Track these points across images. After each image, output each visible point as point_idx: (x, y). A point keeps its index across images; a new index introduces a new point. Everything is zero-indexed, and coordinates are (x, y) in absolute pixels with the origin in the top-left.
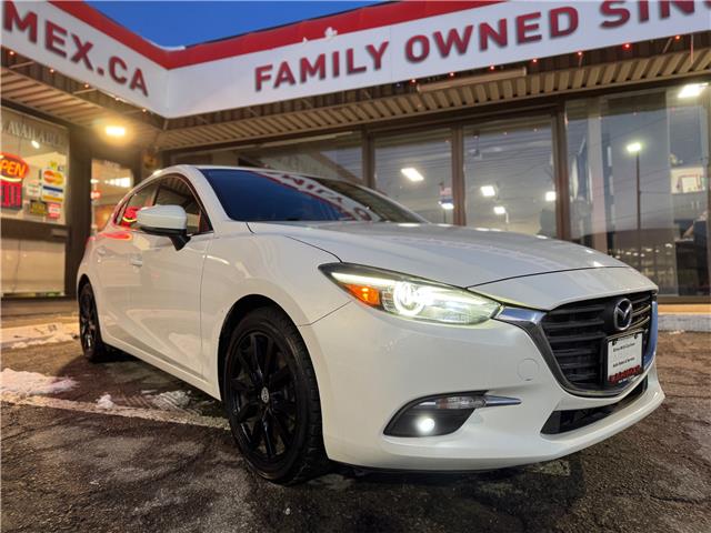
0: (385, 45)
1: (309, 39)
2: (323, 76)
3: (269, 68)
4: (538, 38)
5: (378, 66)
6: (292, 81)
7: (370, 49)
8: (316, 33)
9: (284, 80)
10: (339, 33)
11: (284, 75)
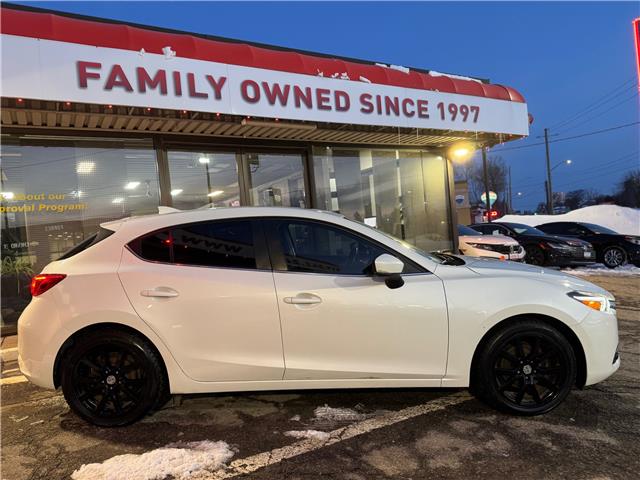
0: (223, 80)
1: (147, 51)
2: (164, 91)
3: (98, 66)
4: (329, 108)
5: (218, 96)
6: (129, 89)
7: (210, 78)
8: (155, 48)
9: (118, 84)
10: (177, 55)
11: (117, 80)
